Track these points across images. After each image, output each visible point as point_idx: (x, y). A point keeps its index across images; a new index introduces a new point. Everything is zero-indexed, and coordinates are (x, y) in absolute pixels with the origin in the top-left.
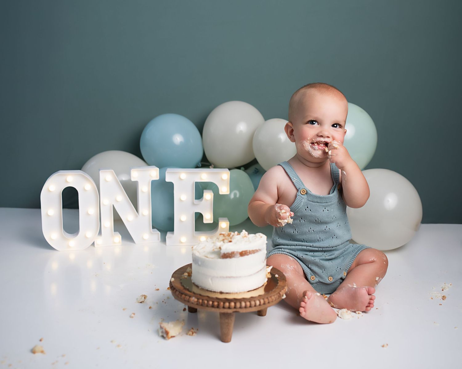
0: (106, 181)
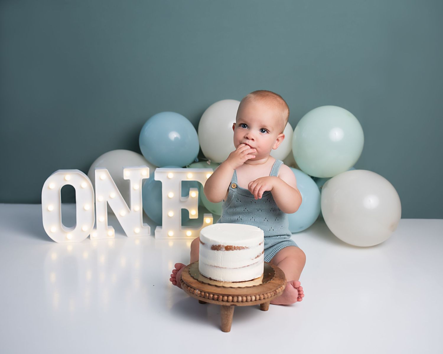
0: (101, 179)
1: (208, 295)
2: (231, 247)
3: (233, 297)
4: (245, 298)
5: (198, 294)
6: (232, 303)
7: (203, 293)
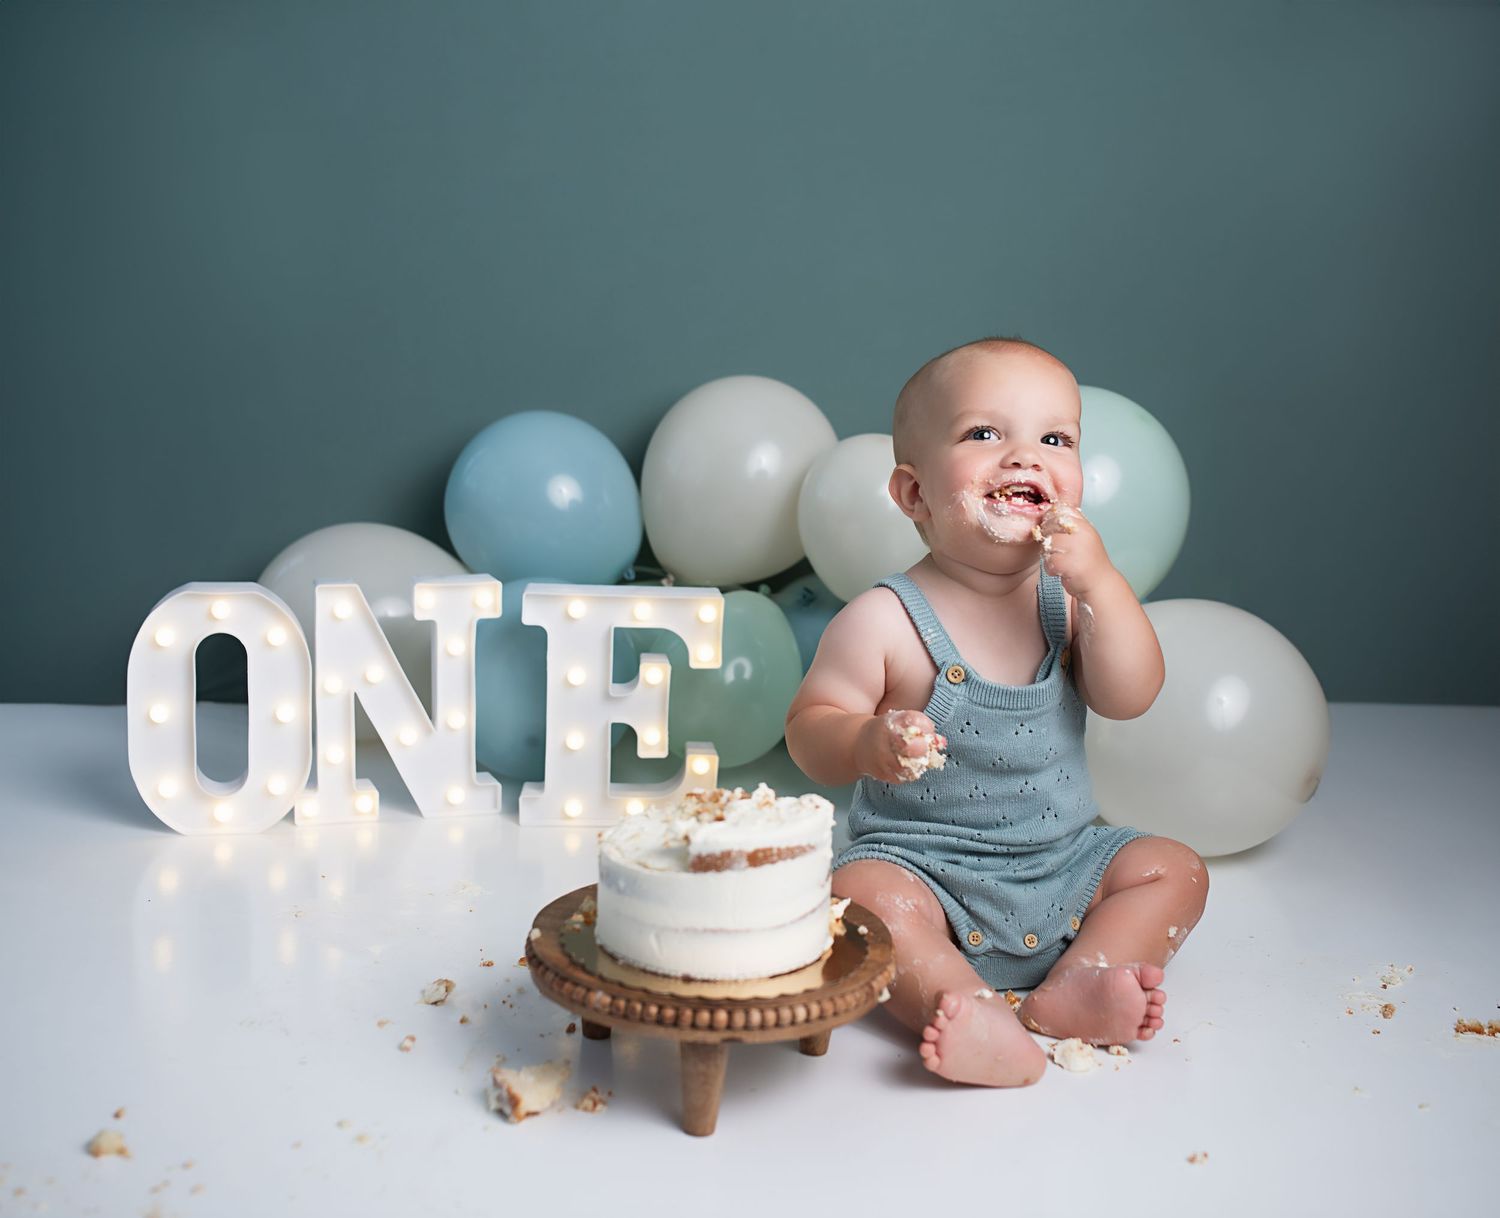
0: (334, 618)
1: (639, 1007)
2: (768, 853)
3: (730, 1014)
4: (771, 1016)
5: (604, 1006)
6: (728, 1034)
7: (622, 1003)
